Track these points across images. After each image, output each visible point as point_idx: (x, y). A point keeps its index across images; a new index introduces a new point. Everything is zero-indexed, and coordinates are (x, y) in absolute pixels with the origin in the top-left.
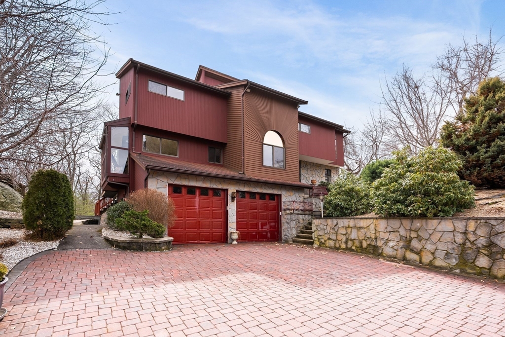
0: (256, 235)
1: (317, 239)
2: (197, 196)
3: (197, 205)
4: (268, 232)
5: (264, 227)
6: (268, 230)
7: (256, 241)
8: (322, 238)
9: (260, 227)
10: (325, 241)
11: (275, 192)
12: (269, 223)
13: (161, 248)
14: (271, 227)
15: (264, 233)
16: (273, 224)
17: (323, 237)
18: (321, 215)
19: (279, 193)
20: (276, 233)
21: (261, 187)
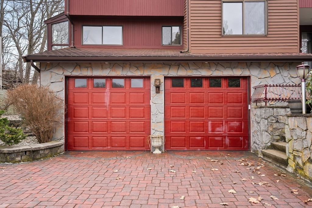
0: (202, 140)
1: (291, 157)
2: (108, 89)
3: (107, 100)
4: (225, 137)
5: (218, 129)
6: (225, 133)
7: (201, 150)
8: (299, 156)
9: (210, 129)
10: (304, 164)
11: (237, 73)
12: (226, 122)
13: (13, 159)
14: (231, 129)
15: (217, 138)
16: (235, 124)
17: (300, 154)
18: (301, 109)
19: (246, 73)
20: (241, 138)
21: (209, 68)
